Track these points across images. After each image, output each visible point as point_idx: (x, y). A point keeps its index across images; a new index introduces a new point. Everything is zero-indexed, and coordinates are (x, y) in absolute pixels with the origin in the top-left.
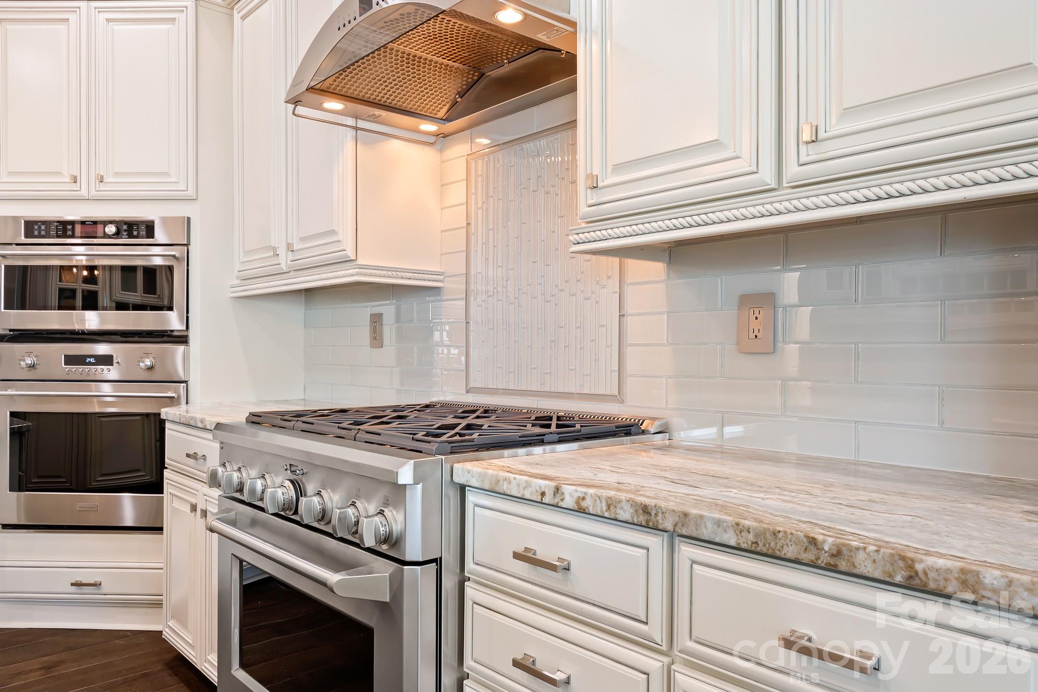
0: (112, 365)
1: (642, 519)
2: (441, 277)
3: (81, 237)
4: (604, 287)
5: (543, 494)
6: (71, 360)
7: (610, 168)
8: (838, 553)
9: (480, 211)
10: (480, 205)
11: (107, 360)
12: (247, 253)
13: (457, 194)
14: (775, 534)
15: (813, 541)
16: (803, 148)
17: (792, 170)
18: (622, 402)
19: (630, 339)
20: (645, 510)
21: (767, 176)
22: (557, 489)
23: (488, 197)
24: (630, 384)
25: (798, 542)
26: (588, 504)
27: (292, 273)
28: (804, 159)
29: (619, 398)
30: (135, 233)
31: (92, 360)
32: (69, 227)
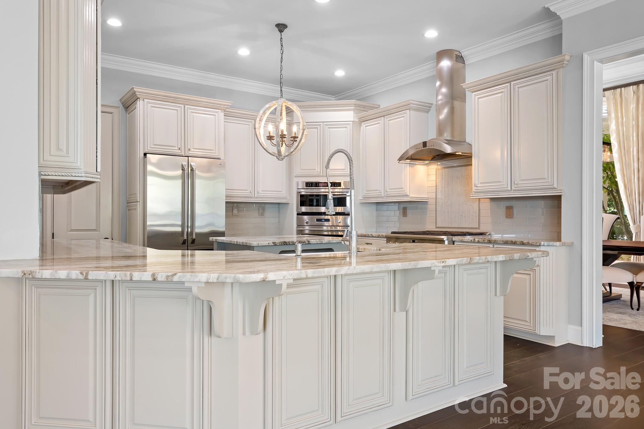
0: (329, 221)
1: (489, 242)
2: (428, 199)
3: (322, 187)
4: (475, 203)
5: (472, 240)
6: (318, 220)
7: (479, 183)
8: (515, 242)
9: (440, 183)
10: (440, 181)
11: (328, 220)
12: (367, 191)
13: (433, 178)
14: (508, 241)
15: (512, 241)
16: (515, 185)
17: (513, 188)
18: (479, 229)
19: (481, 215)
20: (489, 240)
21: (509, 188)
22: (474, 239)
23: (442, 180)
24: (481, 225)
25: (510, 242)
26: (480, 241)
27: (385, 197)
28: (515, 186)
29: (479, 228)
30: (336, 185)
31: (324, 220)
32: (318, 184)
